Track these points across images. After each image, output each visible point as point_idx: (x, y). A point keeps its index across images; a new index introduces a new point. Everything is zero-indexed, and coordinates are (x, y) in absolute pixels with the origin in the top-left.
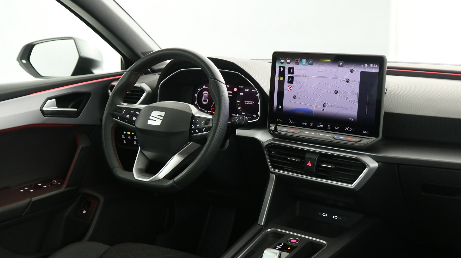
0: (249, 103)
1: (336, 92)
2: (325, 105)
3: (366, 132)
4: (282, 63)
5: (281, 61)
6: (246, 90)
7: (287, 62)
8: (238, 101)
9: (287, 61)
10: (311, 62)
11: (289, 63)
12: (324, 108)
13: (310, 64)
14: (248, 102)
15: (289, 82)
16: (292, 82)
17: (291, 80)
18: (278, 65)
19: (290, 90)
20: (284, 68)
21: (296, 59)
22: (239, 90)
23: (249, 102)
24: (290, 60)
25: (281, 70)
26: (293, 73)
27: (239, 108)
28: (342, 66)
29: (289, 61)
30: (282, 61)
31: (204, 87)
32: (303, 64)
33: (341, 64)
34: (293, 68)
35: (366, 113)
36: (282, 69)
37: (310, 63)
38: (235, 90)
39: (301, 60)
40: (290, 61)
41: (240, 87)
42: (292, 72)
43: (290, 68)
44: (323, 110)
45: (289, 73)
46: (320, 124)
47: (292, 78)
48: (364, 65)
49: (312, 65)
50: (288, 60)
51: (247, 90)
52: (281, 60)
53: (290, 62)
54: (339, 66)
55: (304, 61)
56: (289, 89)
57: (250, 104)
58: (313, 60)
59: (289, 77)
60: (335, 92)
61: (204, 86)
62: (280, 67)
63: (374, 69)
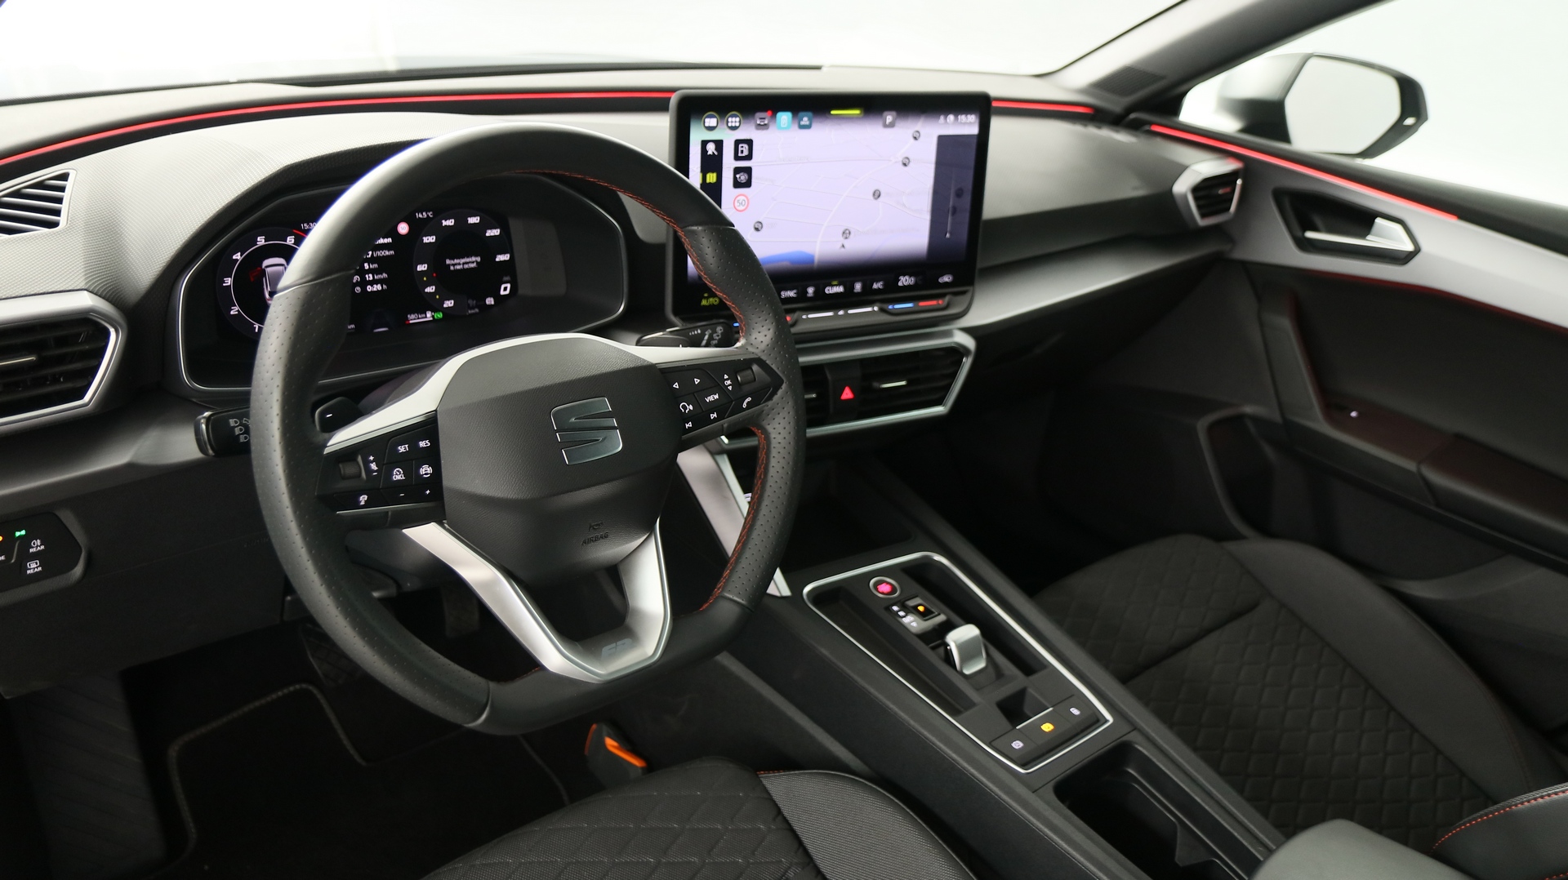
0: (463, 264)
1: (877, 195)
2: (846, 234)
3: (947, 279)
4: (711, 129)
5: (707, 125)
6: (445, 223)
7: (730, 125)
8: (421, 268)
9: (728, 122)
10: (805, 121)
11: (734, 128)
12: (847, 243)
13: (802, 127)
14: (458, 264)
15: (737, 184)
16: (748, 184)
17: (744, 179)
18: (697, 135)
19: (741, 208)
20: (719, 144)
21: (759, 115)
22: (418, 228)
23: (463, 261)
24: (738, 119)
25: (710, 153)
26: (749, 157)
27: (430, 289)
28: (892, 125)
29: (734, 121)
30: (711, 122)
31: (261, 241)
32: (780, 128)
33: (889, 118)
34: (750, 142)
35: (948, 235)
36: (711, 148)
37: (802, 123)
38: (403, 228)
39: (774, 115)
40: (740, 122)
41: (421, 216)
42: (746, 153)
43: (738, 142)
44: (843, 246)
45: (737, 158)
46: (832, 286)
47: (748, 171)
48: (946, 118)
49: (808, 127)
50: (730, 119)
51: (450, 222)
52: (707, 120)
53: (737, 124)
54: (885, 126)
55: (784, 117)
56: (737, 204)
57: (466, 266)
58: (810, 114)
59: (737, 170)
60: (874, 195)
61: (259, 239)
62: (704, 143)
63: (966, 125)
